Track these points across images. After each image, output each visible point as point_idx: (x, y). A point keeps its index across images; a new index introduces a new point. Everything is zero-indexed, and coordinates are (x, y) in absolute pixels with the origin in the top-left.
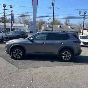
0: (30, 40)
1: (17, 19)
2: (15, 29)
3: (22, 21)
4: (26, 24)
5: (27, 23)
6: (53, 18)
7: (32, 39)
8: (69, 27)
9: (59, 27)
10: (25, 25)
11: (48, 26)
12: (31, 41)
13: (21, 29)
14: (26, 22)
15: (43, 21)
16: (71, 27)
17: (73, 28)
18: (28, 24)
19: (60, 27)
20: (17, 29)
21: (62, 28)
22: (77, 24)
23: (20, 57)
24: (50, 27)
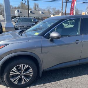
16: (42, 13)
19: (31, 12)
24: (19, 12)
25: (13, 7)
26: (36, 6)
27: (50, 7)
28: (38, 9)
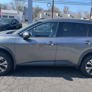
0: (22, 36)
1: (10, 4)
2: (7, 16)
3: (15, 8)
4: (21, 11)
5: (22, 9)
6: (53, 3)
7: (26, 34)
8: (69, 15)
9: (57, 15)
10: (19, 12)
11: (45, 14)
12: (24, 39)
13: (14, 17)
14: (19, 9)
15: (40, 8)
16: (71, 16)
17: (72, 17)
18: (22, 11)
19: (59, 15)
20: (10, 17)
21: (61, 16)
22: (76, 12)
23: (3, 70)
24: (48, 15)
25: (44, 10)
26: (66, 9)
27: (82, 10)
28: (67, 12)
